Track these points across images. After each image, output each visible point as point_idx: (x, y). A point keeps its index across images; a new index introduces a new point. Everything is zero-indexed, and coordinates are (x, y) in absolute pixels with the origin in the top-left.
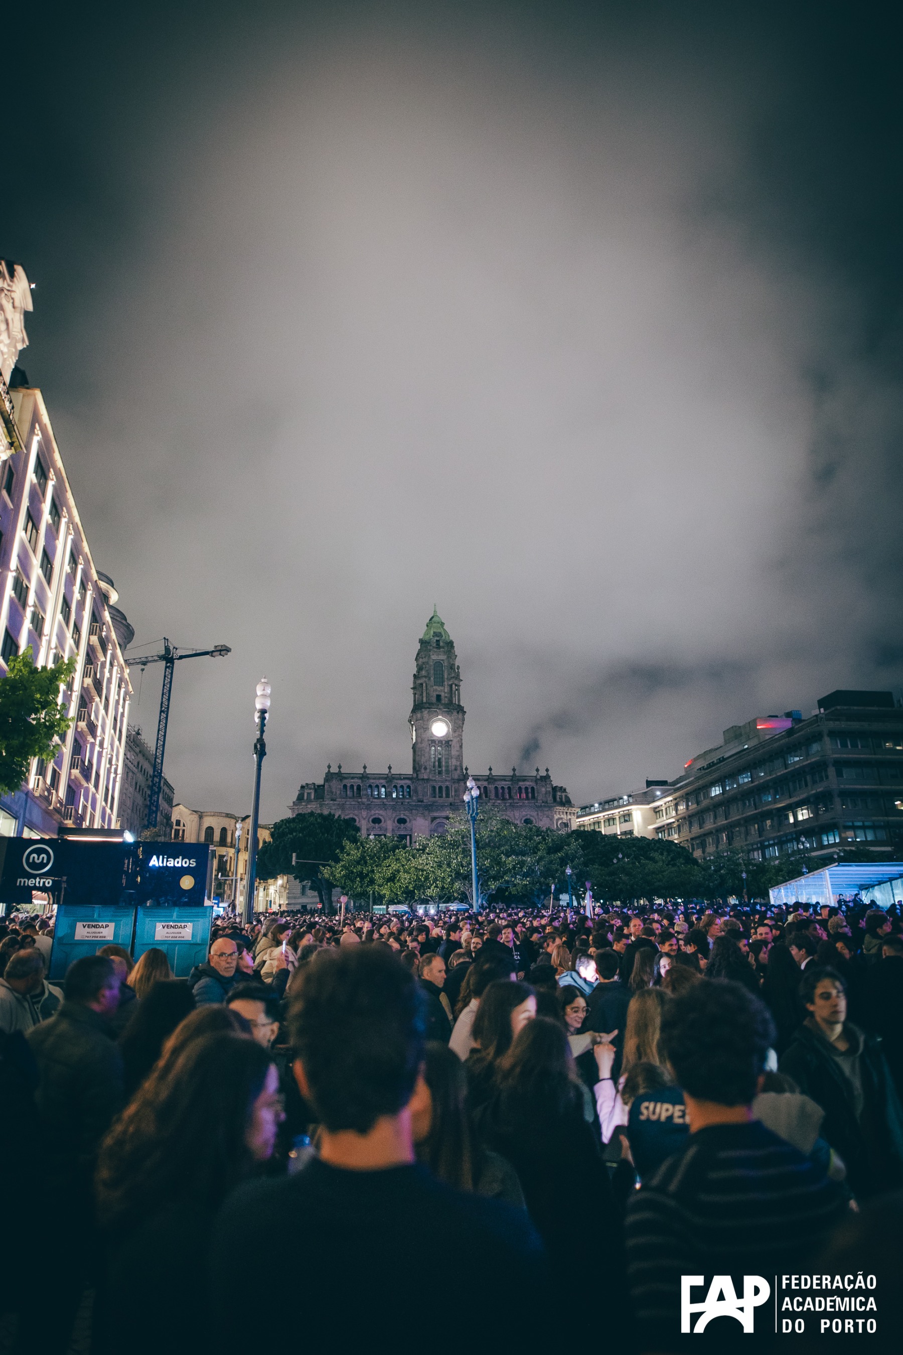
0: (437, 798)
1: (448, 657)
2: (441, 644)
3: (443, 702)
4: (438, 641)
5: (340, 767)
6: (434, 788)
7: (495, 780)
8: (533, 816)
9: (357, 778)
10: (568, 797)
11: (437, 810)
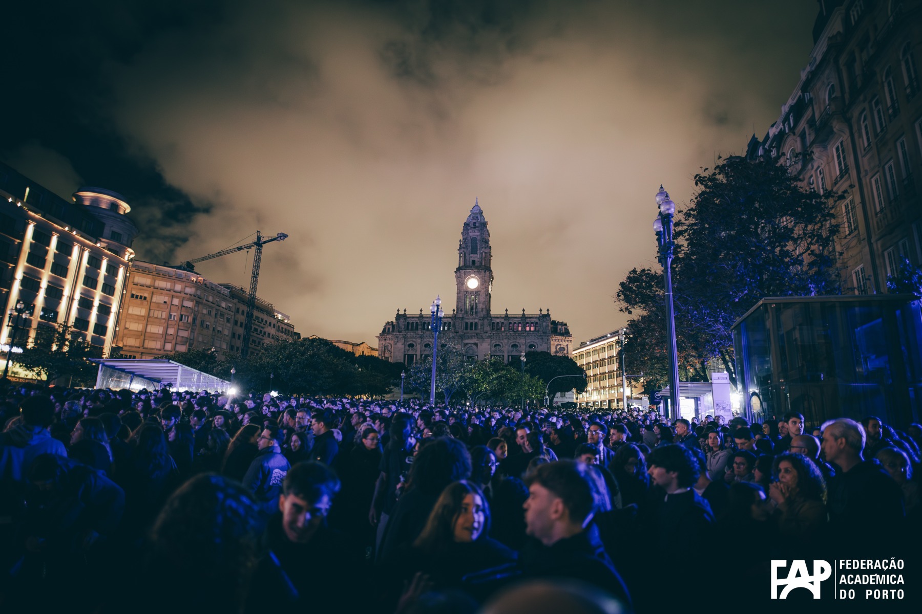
0: (469, 331)
1: (481, 234)
2: (477, 225)
3: (476, 265)
4: (475, 223)
5: (405, 310)
6: (467, 324)
7: (509, 317)
8: (536, 343)
9: (416, 317)
10: (568, 330)
11: (468, 338)
